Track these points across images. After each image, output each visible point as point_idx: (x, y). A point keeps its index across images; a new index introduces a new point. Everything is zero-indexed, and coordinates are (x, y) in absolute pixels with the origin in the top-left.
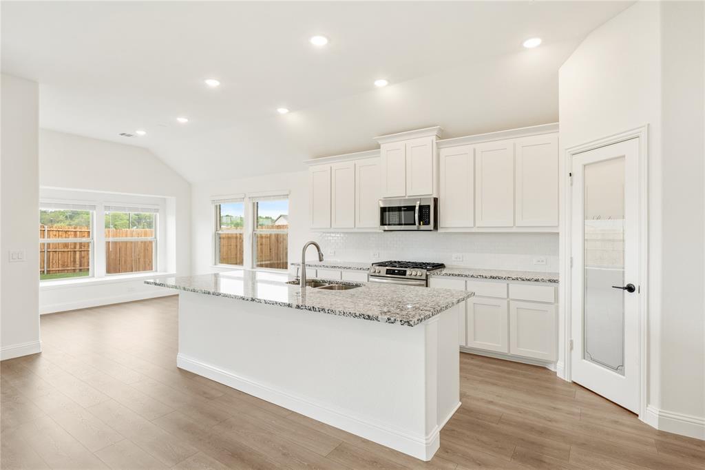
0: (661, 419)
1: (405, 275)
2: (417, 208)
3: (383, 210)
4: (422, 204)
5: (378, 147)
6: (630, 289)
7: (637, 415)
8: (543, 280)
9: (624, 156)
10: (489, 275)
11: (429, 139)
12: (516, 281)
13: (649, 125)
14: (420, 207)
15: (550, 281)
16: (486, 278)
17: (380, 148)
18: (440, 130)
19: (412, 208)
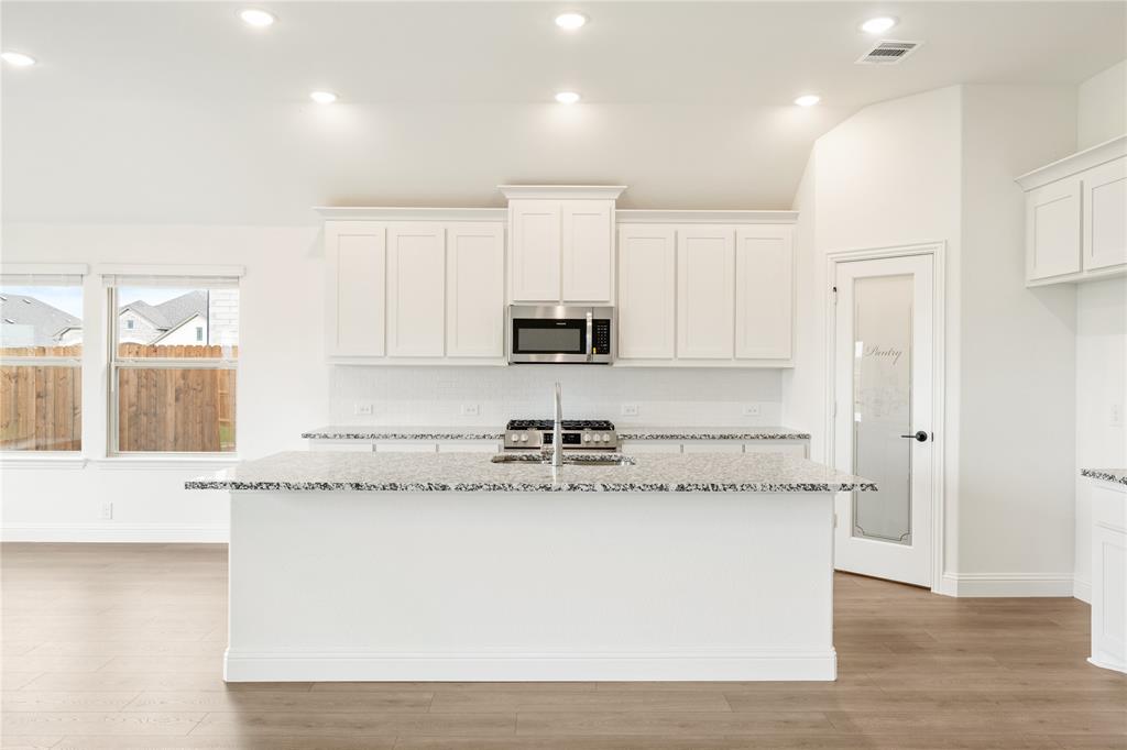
0: (961, 584)
1: (579, 443)
2: (589, 324)
3: (519, 324)
4: (595, 318)
5: (502, 203)
6: (922, 437)
7: (929, 589)
8: (791, 437)
9: (913, 274)
10: (717, 434)
11: (605, 205)
12: (757, 440)
13: (946, 242)
14: (594, 321)
15: (799, 436)
16: (714, 438)
17: (507, 207)
18: (624, 193)
19: (581, 324)
